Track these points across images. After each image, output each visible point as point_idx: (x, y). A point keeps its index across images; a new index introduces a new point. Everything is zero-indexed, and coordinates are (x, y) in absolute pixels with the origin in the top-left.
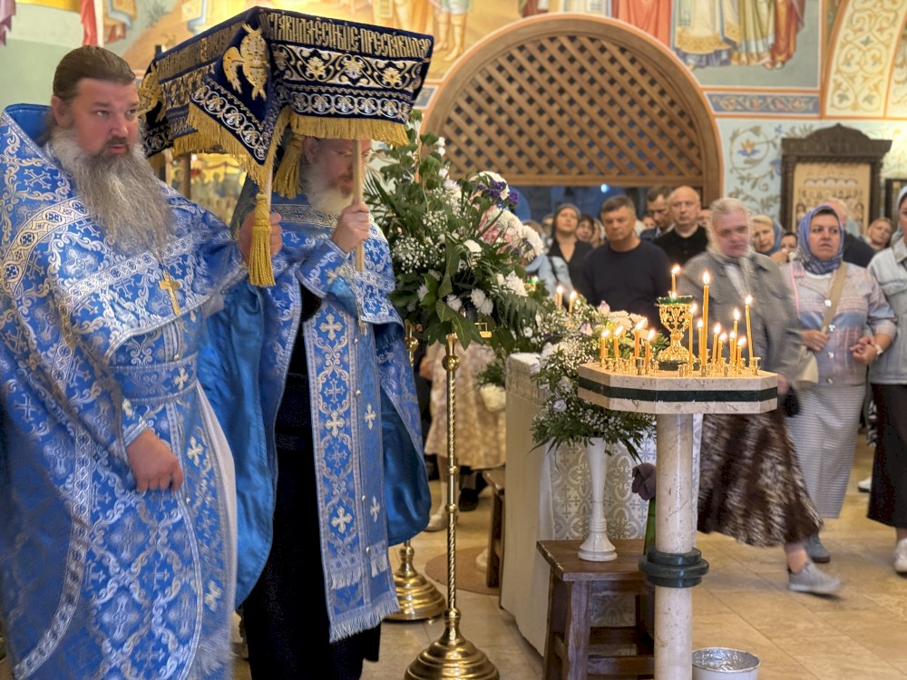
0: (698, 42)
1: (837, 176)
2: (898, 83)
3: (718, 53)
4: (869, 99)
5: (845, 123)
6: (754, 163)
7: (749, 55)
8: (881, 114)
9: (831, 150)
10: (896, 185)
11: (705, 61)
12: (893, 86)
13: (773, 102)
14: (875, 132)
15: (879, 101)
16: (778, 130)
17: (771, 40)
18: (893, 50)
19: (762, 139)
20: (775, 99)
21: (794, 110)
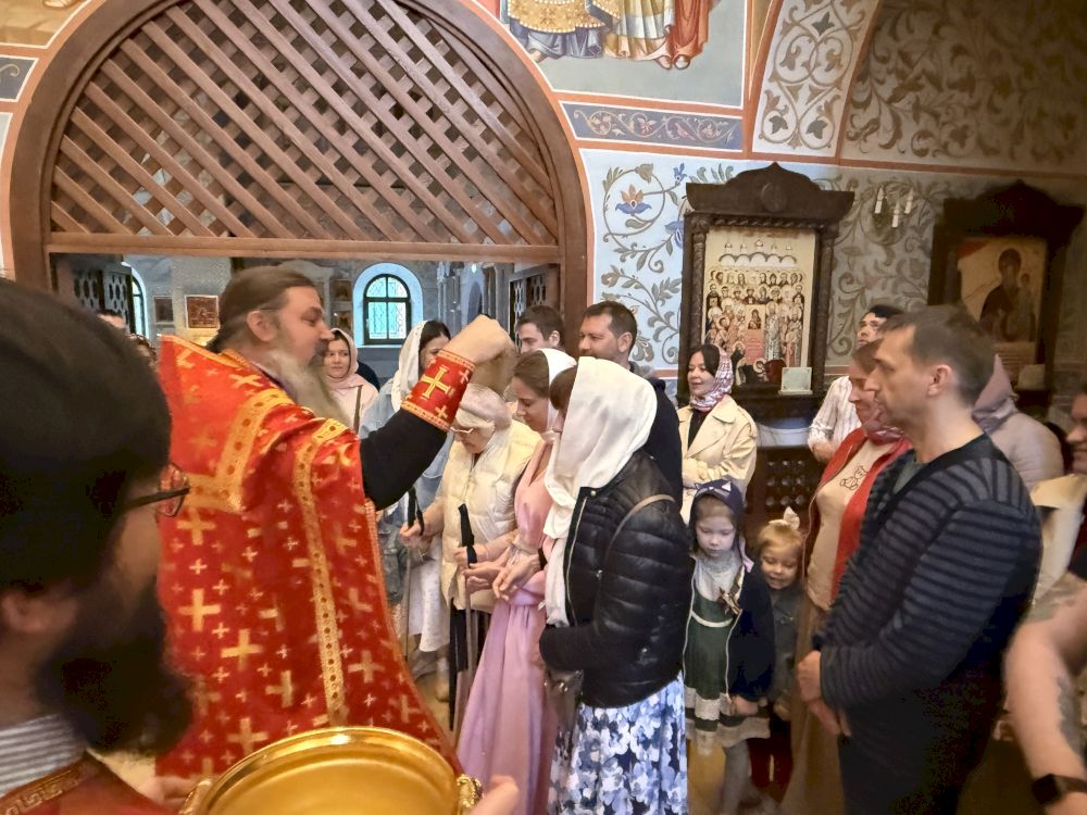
0: (550, 10)
1: (768, 250)
2: (857, 105)
3: (581, 34)
4: (816, 128)
7: (634, 43)
8: (832, 153)
9: (763, 206)
11: (562, 45)
12: (852, 109)
13: (672, 126)
15: (831, 133)
16: (681, 171)
17: (669, 19)
18: (858, 45)
19: (654, 186)
20: (674, 121)
21: (705, 141)
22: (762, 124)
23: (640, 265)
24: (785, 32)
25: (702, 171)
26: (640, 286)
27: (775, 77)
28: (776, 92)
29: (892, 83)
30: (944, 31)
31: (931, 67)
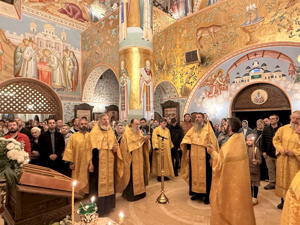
0: (57, 86)
1: (85, 112)
2: (95, 96)
3: (61, 88)
4: (90, 99)
5: (86, 103)
6: (69, 110)
7: (68, 89)
8: (92, 101)
9: (84, 108)
10: (95, 114)
11: (58, 90)
12: (94, 97)
13: (72, 98)
14: (91, 104)
15: (91, 99)
16: (74, 103)
17: (72, 87)
18: (94, 91)
19: (71, 105)
20: (73, 98)
21: (77, 100)
22: (83, 98)
23: (69, 114)
24: (85, 89)
25: (76, 103)
26: (69, 116)
27: (84, 94)
28: (85, 95)
29: (98, 94)
30: (104, 89)
31: (103, 92)
